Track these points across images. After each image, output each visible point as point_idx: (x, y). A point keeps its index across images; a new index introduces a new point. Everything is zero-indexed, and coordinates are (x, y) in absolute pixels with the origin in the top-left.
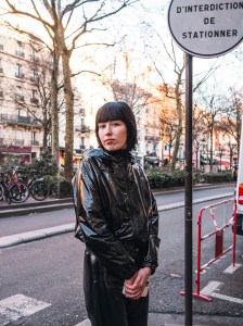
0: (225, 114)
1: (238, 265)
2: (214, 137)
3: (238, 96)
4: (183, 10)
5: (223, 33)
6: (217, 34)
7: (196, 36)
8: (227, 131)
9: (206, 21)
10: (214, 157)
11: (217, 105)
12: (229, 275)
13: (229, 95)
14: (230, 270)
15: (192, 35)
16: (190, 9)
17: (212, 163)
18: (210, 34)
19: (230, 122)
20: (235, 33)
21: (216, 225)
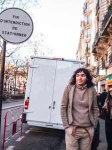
0: (22, 68)
1: (23, 137)
2: (17, 78)
3: (28, 61)
4: (3, 21)
5: (20, 35)
6: (18, 34)
7: (8, 33)
8: (23, 76)
9: (13, 28)
10: (16, 87)
11: (19, 64)
12: (18, 142)
13: (25, 60)
14: (19, 140)
15: (7, 33)
16: (7, 21)
17: (15, 90)
18: (15, 34)
19: (24, 72)
20: (25, 35)
21: (13, 119)
